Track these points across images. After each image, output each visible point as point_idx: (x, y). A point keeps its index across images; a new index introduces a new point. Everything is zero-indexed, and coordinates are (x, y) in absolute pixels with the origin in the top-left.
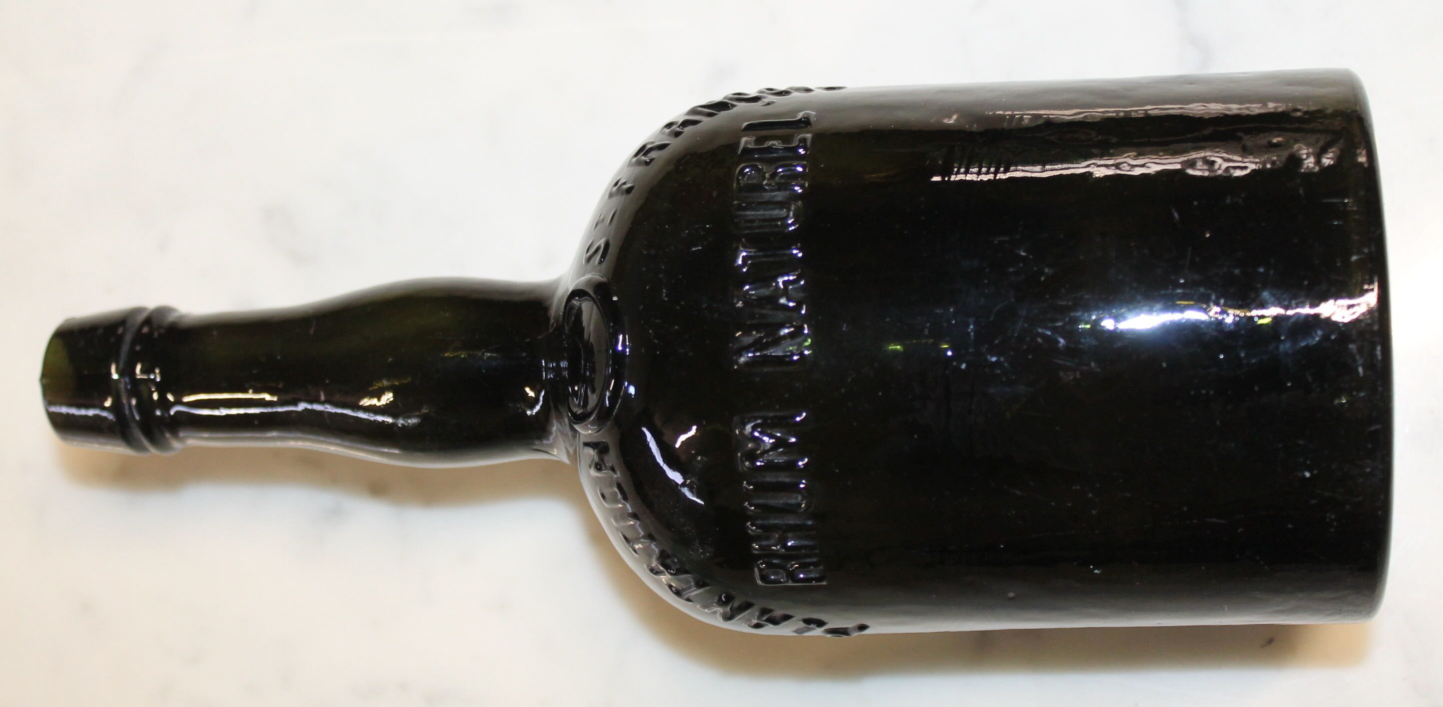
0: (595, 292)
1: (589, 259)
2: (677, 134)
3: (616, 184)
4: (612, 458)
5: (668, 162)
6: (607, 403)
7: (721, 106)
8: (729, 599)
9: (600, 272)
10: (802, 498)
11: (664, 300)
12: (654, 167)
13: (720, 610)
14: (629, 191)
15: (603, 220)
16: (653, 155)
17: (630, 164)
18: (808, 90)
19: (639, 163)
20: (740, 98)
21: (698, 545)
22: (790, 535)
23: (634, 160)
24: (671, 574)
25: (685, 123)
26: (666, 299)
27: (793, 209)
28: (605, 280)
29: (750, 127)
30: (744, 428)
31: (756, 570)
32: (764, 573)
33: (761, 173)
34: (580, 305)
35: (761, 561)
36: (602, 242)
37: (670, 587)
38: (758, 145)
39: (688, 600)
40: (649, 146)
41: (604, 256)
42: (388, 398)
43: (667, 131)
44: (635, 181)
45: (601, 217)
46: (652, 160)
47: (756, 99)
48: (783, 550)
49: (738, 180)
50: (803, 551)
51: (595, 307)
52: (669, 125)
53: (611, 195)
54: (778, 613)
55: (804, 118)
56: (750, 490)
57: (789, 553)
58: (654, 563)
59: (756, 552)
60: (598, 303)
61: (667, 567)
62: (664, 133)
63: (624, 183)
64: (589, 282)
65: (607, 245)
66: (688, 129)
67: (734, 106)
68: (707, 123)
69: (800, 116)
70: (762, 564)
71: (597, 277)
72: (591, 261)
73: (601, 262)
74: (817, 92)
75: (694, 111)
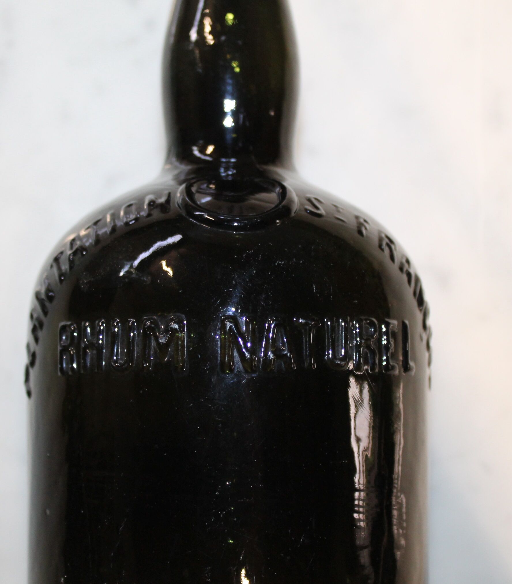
0: (284, 207)
1: (309, 200)
2: (401, 269)
3: (365, 221)
4: (157, 214)
5: (381, 264)
6: (197, 213)
7: (420, 301)
8: (50, 299)
9: (300, 210)
10: (122, 363)
11: (276, 263)
12: (376, 252)
13: (43, 291)
14: (360, 233)
15: (338, 211)
16: (387, 251)
17: (380, 232)
18: (429, 363)
19: (381, 240)
20: (425, 315)
21: (90, 280)
22: (95, 352)
23: (383, 236)
24: (70, 255)
25: (409, 275)
26: (276, 264)
27: (342, 363)
28: (293, 214)
29: (404, 327)
30: (175, 323)
31: (69, 323)
32: (68, 329)
33: (370, 337)
34: (275, 192)
35: (76, 327)
36: (322, 211)
37: (62, 253)
38: (391, 333)
39: (52, 266)
40: (393, 247)
41: (312, 213)
42: (210, 39)
43: (404, 261)
44: (368, 237)
45: (341, 210)
46: (382, 250)
47: (425, 327)
48: (83, 346)
49: (366, 320)
50: (82, 361)
51: (273, 206)
52: (408, 261)
53: (357, 217)
54: (40, 334)
55: (410, 367)
56: (129, 323)
57: (82, 350)
58: (78, 243)
59: (83, 324)
60: (276, 209)
61: (75, 253)
62: (402, 258)
63: (366, 229)
64: (291, 201)
65: (319, 216)
66: (405, 277)
67: (421, 310)
68: (409, 291)
69: (412, 364)
70: (74, 327)
71: (295, 207)
72: (308, 203)
73: (306, 210)
74: (427, 371)
75: (417, 280)
